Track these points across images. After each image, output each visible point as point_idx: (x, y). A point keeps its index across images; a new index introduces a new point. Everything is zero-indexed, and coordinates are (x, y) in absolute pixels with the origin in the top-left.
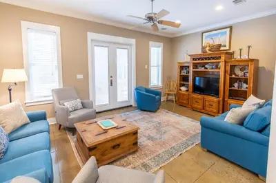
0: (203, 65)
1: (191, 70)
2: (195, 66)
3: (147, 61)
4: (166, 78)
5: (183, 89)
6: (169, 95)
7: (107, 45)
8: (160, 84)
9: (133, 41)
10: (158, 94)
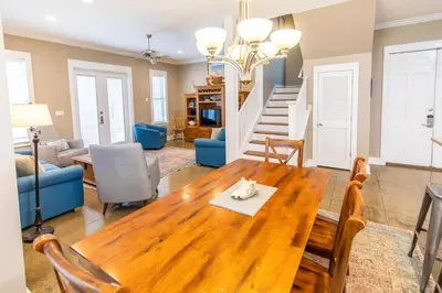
0: (209, 97)
1: (198, 102)
2: (201, 98)
3: (148, 94)
4: (172, 112)
5: (192, 123)
6: (177, 132)
7: (93, 74)
8: (166, 120)
9: (128, 70)
10: (163, 130)
